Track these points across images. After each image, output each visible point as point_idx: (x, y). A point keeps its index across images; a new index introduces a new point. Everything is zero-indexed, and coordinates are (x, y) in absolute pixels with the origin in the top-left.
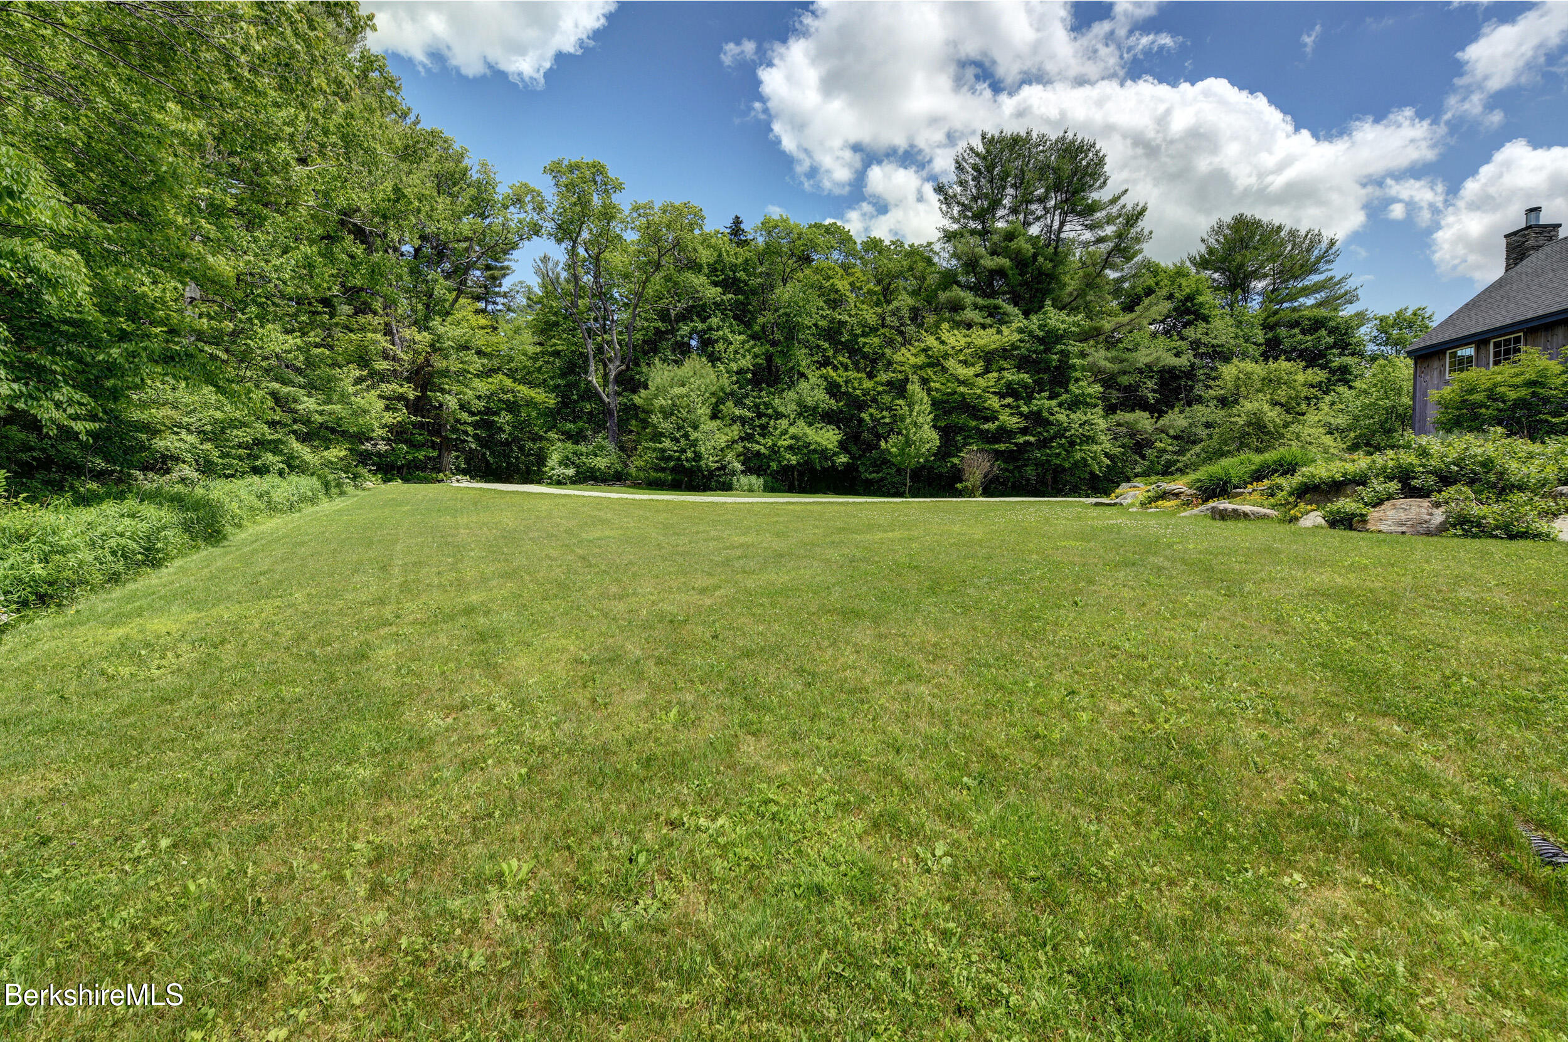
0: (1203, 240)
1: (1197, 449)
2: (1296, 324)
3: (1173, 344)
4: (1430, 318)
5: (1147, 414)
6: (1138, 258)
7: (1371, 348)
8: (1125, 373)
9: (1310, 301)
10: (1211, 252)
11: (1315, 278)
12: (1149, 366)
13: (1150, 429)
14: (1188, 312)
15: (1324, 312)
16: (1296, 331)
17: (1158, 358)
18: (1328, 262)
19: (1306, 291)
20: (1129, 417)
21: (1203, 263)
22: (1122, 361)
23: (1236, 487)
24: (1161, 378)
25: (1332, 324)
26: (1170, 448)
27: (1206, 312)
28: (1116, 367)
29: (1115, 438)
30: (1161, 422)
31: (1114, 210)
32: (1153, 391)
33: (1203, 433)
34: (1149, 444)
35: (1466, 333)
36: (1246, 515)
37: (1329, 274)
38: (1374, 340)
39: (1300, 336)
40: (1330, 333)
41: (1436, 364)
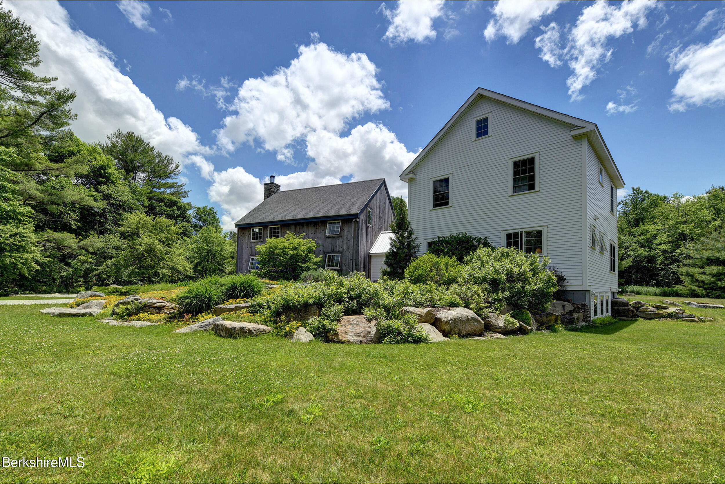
0: (108, 138)
1: (110, 262)
2: (162, 200)
3: (91, 193)
4: (216, 213)
5: (73, 236)
6: (66, 128)
7: (194, 221)
8: (53, 203)
9: (168, 191)
10: (114, 146)
11: (169, 180)
12: (73, 203)
13: (75, 246)
14: (101, 176)
15: (174, 198)
16: (162, 204)
17: (82, 199)
18: (175, 174)
19: (166, 186)
20: (57, 235)
21: (109, 151)
22: (51, 194)
23: (217, 304)
24: (81, 213)
25: (179, 205)
26: (90, 260)
27: (114, 179)
28: (46, 198)
29: (45, 250)
30: (82, 243)
31: (46, 86)
32: (75, 220)
33: (113, 252)
34: (72, 256)
35: (260, 221)
36: (250, 332)
37: (175, 181)
38: (195, 217)
39: (164, 208)
40: (178, 210)
41: (247, 233)
